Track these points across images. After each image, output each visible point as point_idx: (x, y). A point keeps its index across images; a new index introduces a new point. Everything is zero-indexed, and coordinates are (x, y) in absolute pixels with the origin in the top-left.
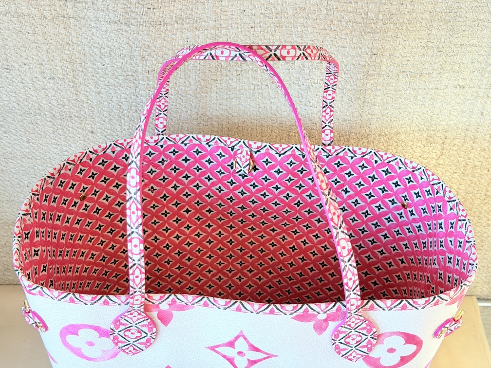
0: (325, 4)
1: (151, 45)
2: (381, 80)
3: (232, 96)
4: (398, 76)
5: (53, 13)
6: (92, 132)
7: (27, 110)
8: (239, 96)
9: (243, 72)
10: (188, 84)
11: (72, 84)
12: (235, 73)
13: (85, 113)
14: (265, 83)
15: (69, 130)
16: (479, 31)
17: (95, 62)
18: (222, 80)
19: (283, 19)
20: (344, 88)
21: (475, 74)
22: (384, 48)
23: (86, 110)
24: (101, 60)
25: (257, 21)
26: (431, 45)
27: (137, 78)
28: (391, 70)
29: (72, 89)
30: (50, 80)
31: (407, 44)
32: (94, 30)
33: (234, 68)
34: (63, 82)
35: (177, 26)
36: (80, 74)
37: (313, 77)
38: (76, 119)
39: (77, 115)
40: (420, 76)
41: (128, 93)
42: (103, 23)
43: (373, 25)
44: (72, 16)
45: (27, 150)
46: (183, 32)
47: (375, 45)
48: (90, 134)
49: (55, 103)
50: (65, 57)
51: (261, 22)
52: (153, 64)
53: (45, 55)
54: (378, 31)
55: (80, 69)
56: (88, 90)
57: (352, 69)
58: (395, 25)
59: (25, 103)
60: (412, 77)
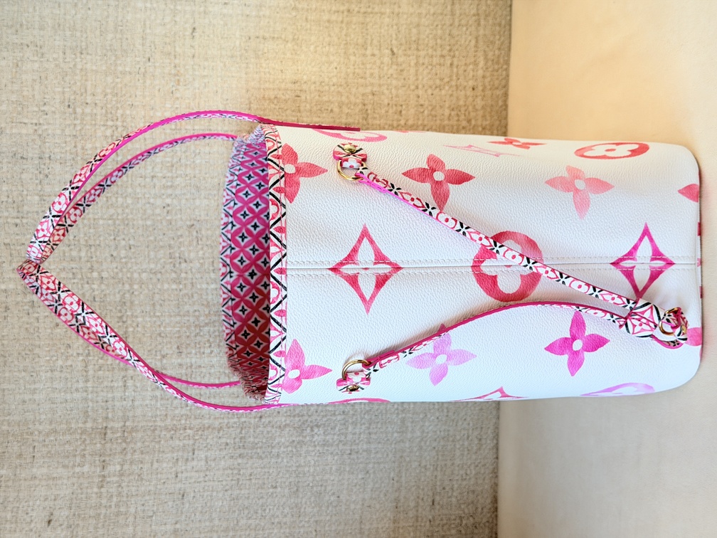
1: (149, 348)
3: (211, 268)
4: (178, 98)
5: (119, 441)
6: (261, 417)
7: (233, 482)
8: (211, 260)
9: (182, 256)
10: (197, 313)
11: (200, 433)
12: (184, 265)
13: (235, 423)
14: (195, 233)
15: (259, 442)
16: (128, 24)
18: (192, 279)
19: (120, 217)
20: (194, 152)
21: (177, 19)
24: (170, 400)
25: (123, 243)
26: (142, 70)
27: (189, 365)
28: (170, 106)
29: (206, 432)
30: (196, 453)
31: (140, 93)
32: (136, 403)
33: (177, 265)
34: (198, 442)
35: (129, 322)
36: (188, 422)
37: (183, 185)
38: (243, 432)
39: (239, 431)
40: (178, 75)
41: (208, 375)
42: (127, 394)
44: (123, 423)
45: (287, 491)
46: (137, 317)
48: (263, 420)
49: (224, 453)
50: (168, 436)
51: (124, 239)
52: (171, 348)
53: (167, 455)
54: (125, 124)
55: (183, 422)
56: (208, 416)
58: (118, 108)
59: (224, 483)
60: (179, 84)
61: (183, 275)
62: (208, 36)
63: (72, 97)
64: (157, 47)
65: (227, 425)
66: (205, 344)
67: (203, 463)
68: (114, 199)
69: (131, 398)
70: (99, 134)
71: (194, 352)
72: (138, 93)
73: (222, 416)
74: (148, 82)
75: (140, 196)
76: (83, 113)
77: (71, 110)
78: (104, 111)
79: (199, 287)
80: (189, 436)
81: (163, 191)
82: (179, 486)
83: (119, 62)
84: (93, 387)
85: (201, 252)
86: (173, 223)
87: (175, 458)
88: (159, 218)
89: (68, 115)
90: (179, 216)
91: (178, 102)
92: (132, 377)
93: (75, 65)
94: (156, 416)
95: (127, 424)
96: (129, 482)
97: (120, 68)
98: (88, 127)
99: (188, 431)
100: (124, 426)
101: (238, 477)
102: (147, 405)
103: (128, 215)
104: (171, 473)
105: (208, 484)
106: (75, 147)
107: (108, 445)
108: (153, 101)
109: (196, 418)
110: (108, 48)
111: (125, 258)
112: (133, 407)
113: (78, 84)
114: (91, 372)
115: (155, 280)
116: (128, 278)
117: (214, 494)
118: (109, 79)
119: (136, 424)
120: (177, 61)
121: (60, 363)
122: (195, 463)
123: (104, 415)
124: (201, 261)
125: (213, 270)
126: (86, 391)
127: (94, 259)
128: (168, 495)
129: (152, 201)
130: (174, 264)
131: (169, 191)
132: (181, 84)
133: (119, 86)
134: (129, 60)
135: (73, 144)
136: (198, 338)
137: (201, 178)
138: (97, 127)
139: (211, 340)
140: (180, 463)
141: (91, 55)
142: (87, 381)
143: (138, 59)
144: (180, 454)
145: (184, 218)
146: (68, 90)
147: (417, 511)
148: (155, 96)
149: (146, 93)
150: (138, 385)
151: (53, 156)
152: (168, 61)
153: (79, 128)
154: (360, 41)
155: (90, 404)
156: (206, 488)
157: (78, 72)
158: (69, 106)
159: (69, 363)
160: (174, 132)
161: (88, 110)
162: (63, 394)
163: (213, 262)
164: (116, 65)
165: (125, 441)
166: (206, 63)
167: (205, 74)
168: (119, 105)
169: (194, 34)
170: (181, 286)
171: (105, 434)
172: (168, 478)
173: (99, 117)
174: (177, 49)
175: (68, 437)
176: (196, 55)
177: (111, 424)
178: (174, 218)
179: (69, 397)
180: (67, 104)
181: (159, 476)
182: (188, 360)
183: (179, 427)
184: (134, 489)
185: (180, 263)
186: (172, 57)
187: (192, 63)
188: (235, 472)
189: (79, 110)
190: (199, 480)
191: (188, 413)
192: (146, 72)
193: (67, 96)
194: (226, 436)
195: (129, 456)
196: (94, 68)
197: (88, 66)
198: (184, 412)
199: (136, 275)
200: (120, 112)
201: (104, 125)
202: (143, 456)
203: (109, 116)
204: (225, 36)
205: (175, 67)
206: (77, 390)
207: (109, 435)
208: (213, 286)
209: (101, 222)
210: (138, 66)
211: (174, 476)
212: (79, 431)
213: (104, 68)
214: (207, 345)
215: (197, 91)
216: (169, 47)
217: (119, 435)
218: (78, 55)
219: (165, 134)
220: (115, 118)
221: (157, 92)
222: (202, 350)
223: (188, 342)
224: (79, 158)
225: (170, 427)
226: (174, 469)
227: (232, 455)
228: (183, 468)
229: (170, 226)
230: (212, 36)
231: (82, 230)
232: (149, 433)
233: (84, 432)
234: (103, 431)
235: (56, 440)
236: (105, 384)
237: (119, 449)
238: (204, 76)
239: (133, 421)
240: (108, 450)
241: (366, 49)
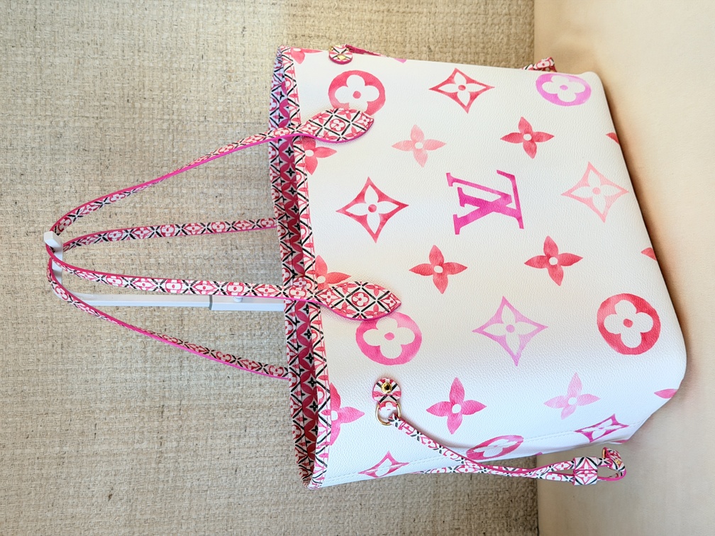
0: (158, 169)
2: (234, 109)
4: (229, 94)
5: (176, 419)
7: (283, 458)
9: (233, 243)
11: (251, 411)
12: (235, 252)
16: (182, 23)
17: (226, 385)
18: (243, 265)
19: (175, 206)
21: (228, 19)
22: (198, 111)
23: (282, 399)
26: (196, 67)
27: (241, 346)
28: (222, 101)
29: (257, 411)
30: (248, 431)
31: (194, 89)
32: (192, 383)
33: (229, 252)
34: (249, 419)
36: (240, 401)
40: (229, 71)
42: (183, 374)
43: (175, 123)
44: (179, 402)
47: (196, 118)
49: (274, 430)
50: (222, 413)
52: (224, 329)
53: (220, 432)
54: (180, 118)
55: (235, 400)
56: (259, 395)
57: (222, 138)
58: (174, 103)
59: (274, 459)
60: (230, 80)
61: (234, 261)
62: (257, 35)
63: (131, 93)
64: (210, 45)
65: (276, 403)
66: (256, 327)
67: (254, 439)
68: (170, 190)
69: (187, 378)
70: (156, 127)
71: (245, 334)
72: (193, 89)
73: (272, 395)
74: (202, 78)
75: (194, 186)
76: (141, 107)
77: (130, 104)
78: (160, 106)
79: (249, 273)
80: (241, 414)
81: (216, 182)
82: (231, 461)
83: (174, 59)
84: (151, 367)
85: (251, 239)
86: (225, 212)
87: (228, 435)
88: (212, 207)
89: (127, 109)
90: (230, 205)
91: (229, 97)
92: (187, 358)
93: (133, 62)
94: (210, 395)
95: (183, 402)
96: (185, 458)
97: (175, 65)
98: (145, 121)
99: (240, 409)
100: (180, 404)
101: (287, 453)
102: (201, 385)
103: (183, 204)
104: (225, 449)
105: (259, 459)
106: (134, 139)
107: (165, 423)
108: (206, 96)
109: (247, 397)
110: (164, 46)
111: (180, 244)
112: (188, 386)
113: (137, 80)
114: (149, 353)
115: (208, 266)
116: (183, 264)
117: (265, 469)
118: (165, 76)
119: (191, 402)
120: (229, 58)
121: (120, 344)
122: (246, 440)
123: (161, 394)
124: (252, 248)
125: (262, 257)
126: (145, 371)
127: (151, 246)
128: (222, 470)
129: (205, 190)
130: (226, 251)
131: (221, 182)
132: (232, 80)
133: (175, 81)
134: (183, 57)
135: (132, 137)
136: (249, 321)
137: (251, 169)
138: (155, 120)
139: (261, 323)
140: (233, 440)
141: (148, 52)
142: (145, 362)
143: (192, 56)
144: (233, 431)
145: (235, 207)
146: (127, 85)
147: (456, 486)
148: (208, 91)
149: (200, 89)
150: (194, 365)
151: (112, 148)
152: (220, 58)
153: (137, 122)
154: (400, 39)
155: (149, 383)
156: (258, 463)
157: (136, 68)
158: (128, 100)
159: (129, 344)
160: (226, 126)
161: (146, 105)
162: (123, 374)
163: (262, 249)
164: (171, 63)
165: (181, 419)
166: (256, 60)
167: (255, 70)
168: (175, 100)
169: (244, 33)
170: (233, 272)
171: (162, 412)
172: (221, 454)
173: (156, 111)
174: (229, 47)
175: (127, 415)
176: (247, 52)
177: (167, 403)
178: (226, 207)
179: (128, 376)
180: (126, 99)
181: (213, 452)
182: (240, 342)
183: (231, 405)
184: (189, 464)
185: (232, 250)
186: (224, 55)
187: (243, 60)
188: (285, 448)
189: (138, 105)
190: (251, 456)
191: (240, 392)
192: (199, 69)
193: (126, 91)
194: (276, 414)
195: (185, 433)
196: (151, 65)
197: (146, 63)
198: (235, 392)
199: (190, 261)
200: (176, 106)
201: (161, 119)
202: (198, 433)
203: (166, 110)
204: (273, 34)
205: (227, 64)
206: (136, 370)
207: (166, 413)
208: (262, 272)
209: (158, 211)
210: (192, 63)
211: (227, 452)
212: (138, 410)
213: (160, 65)
214: (258, 327)
215: (248, 86)
216: (221, 45)
217: (175, 413)
218: (136, 52)
219: (218, 127)
220: (171, 112)
221: (210, 87)
222: (253, 332)
223: (239, 325)
224: (137, 150)
225: (223, 406)
226: (227, 445)
227: (282, 432)
228: (236, 444)
229: (222, 215)
230: (261, 35)
231: (140, 218)
232: (204, 411)
233: (143, 409)
234: (161, 409)
235: (116, 418)
236: (163, 364)
237: (175, 426)
238: (254, 73)
239: (189, 400)
240: (165, 427)
241: (405, 46)
